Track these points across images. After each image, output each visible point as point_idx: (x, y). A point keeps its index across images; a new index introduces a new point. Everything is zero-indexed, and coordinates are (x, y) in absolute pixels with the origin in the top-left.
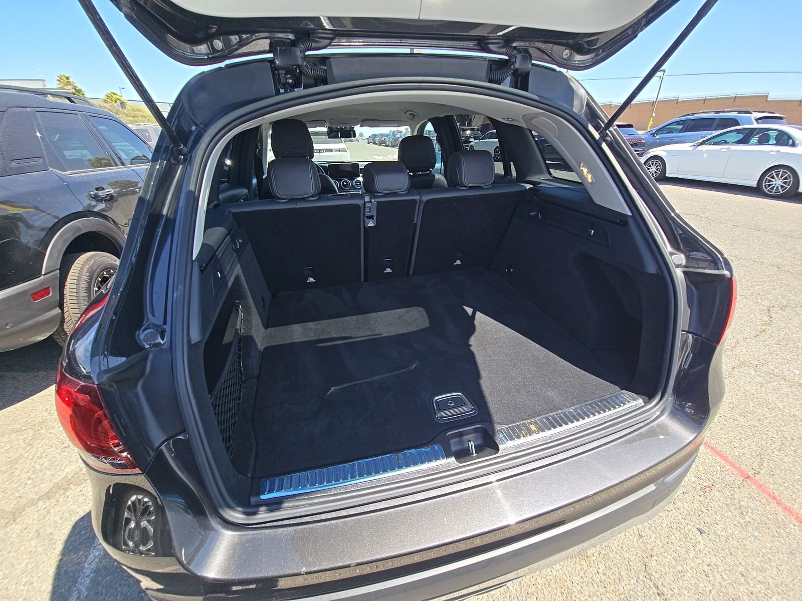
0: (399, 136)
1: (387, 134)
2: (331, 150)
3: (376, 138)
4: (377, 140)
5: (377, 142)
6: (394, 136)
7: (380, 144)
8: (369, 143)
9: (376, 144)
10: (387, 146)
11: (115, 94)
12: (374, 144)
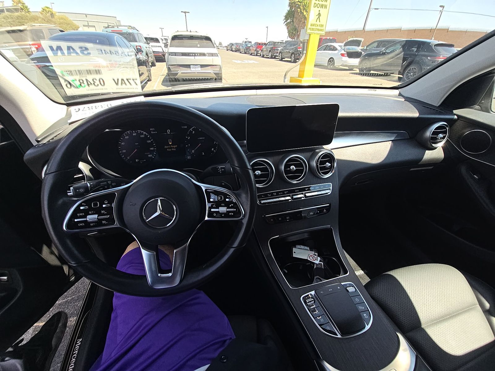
0: (250, 46)
1: (240, 44)
2: (204, 55)
3: (233, 47)
4: (234, 47)
5: (234, 50)
6: (247, 45)
7: (236, 51)
8: (227, 50)
9: (233, 51)
10: (241, 53)
11: (47, 8)
12: (231, 50)
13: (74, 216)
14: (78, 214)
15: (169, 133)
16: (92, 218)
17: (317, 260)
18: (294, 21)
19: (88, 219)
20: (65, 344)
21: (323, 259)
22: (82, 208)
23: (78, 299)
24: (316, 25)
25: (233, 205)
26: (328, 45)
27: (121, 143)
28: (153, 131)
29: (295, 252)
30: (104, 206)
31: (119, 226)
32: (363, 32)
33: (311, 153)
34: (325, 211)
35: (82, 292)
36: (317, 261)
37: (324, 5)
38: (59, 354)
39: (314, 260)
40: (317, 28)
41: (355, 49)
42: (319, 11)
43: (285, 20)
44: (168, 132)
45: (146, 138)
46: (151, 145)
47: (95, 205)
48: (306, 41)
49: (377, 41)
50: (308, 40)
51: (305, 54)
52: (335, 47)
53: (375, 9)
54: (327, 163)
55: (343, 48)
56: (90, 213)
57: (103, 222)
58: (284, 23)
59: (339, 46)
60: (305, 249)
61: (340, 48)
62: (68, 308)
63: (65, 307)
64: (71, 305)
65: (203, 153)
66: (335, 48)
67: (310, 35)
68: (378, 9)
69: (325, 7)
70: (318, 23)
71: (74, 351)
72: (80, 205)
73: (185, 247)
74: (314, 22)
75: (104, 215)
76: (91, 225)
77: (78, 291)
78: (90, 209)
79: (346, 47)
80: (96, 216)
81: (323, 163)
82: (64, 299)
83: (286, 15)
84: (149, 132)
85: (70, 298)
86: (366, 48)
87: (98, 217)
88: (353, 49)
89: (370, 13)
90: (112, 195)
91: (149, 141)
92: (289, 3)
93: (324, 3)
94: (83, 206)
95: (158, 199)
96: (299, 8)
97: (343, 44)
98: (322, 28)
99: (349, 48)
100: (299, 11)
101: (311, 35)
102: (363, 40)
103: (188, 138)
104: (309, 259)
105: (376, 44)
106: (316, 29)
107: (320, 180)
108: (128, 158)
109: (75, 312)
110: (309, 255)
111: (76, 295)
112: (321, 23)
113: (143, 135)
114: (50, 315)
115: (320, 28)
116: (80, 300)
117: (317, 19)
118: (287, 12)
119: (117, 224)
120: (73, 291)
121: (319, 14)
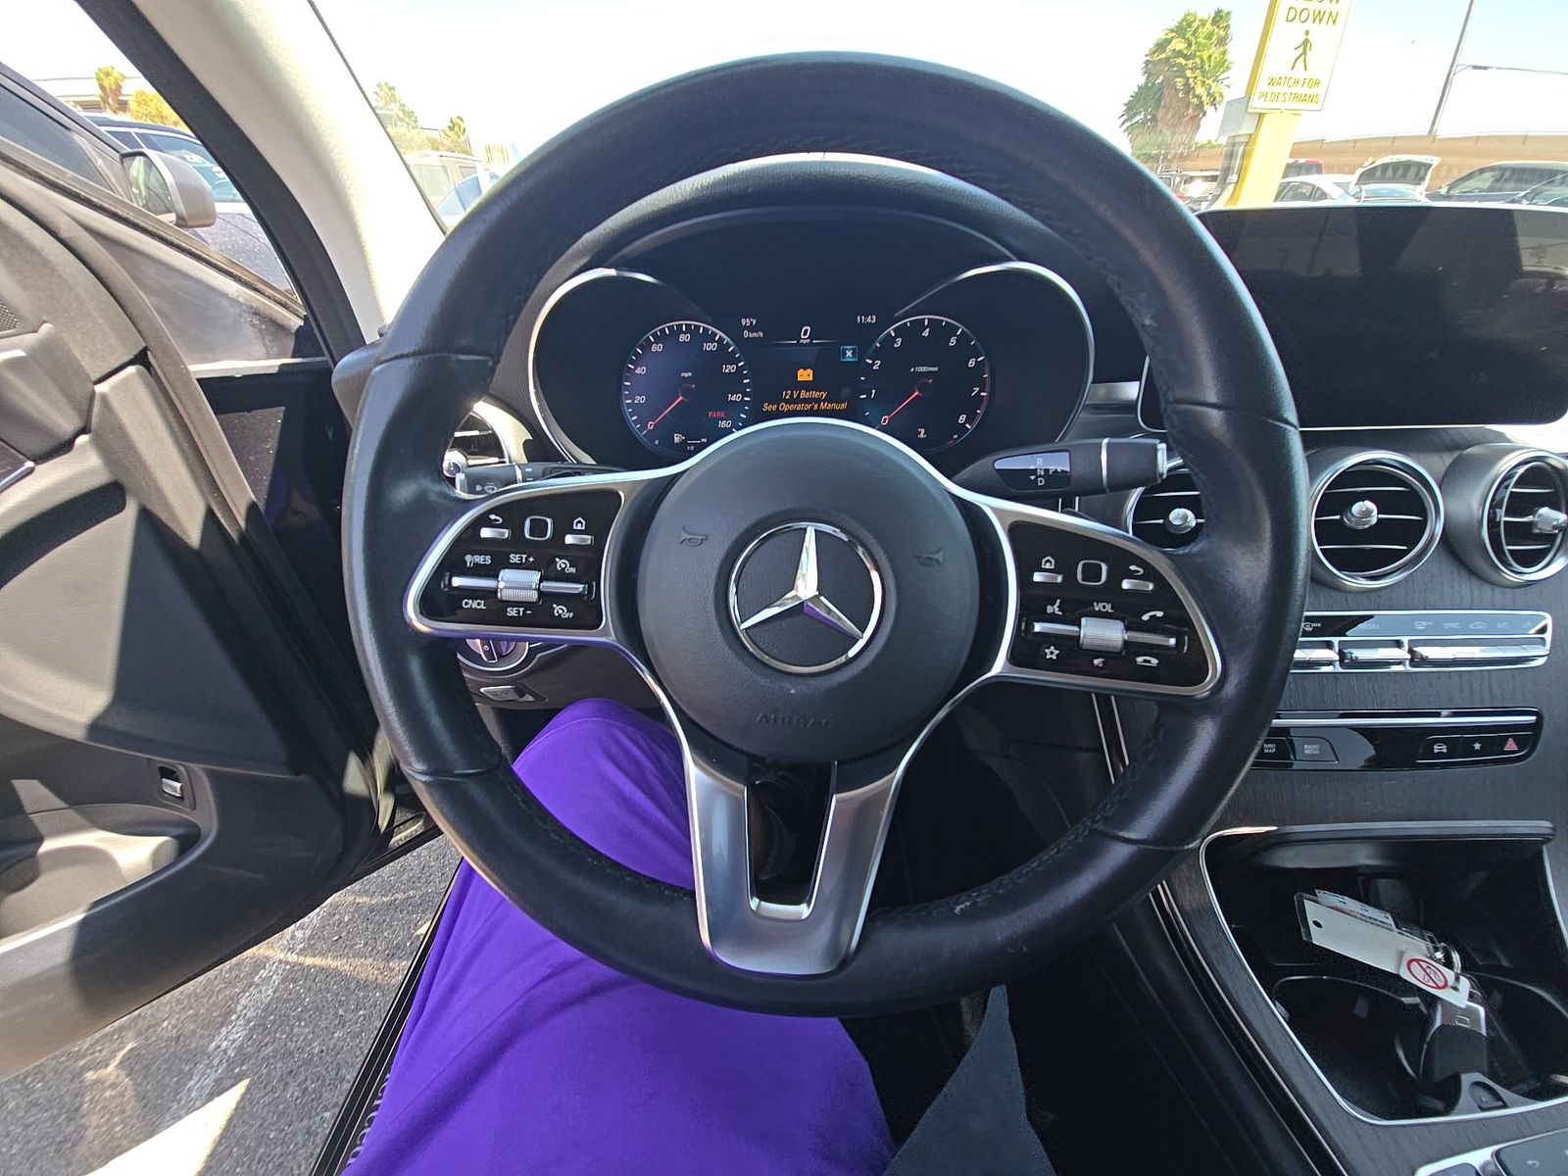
13: (451, 563)
14: (468, 558)
15: (805, 339)
16: (518, 583)
17: (1455, 989)
18: (1159, 118)
19: (501, 585)
20: (362, 1045)
21: (1484, 988)
22: (486, 533)
23: (421, 904)
24: (1292, 82)
25: (1160, 614)
26: (1290, 183)
27: (635, 369)
28: (751, 329)
29: (1317, 924)
30: (569, 539)
31: (611, 639)
32: (1429, 140)
33: (1448, 459)
34: (1511, 745)
35: (435, 883)
36: (1458, 993)
37: (1327, 15)
38: (338, 1073)
39: (1438, 987)
40: (1294, 90)
41: (1402, 196)
42: (1307, 33)
43: (1125, 117)
44: (805, 334)
45: (723, 355)
46: (734, 382)
47: (538, 528)
48: (1244, 139)
49: (1492, 169)
50: (1251, 135)
51: (1232, 186)
52: (1318, 189)
53: (1475, 67)
54: (1544, 511)
55: (1353, 189)
56: (514, 558)
57: (559, 610)
58: (1123, 123)
59: (1335, 183)
60: (1372, 921)
61: (1343, 191)
62: (391, 926)
63: (384, 921)
64: (403, 919)
65: (923, 431)
66: (1319, 192)
67: (1261, 116)
68: (1485, 68)
69: (1331, 21)
70: (1299, 72)
71: (375, 1097)
72: (483, 521)
73: (886, 790)
74: (1286, 72)
75: (563, 577)
76: (512, 612)
77: (427, 880)
78: (517, 542)
79: (1364, 187)
80: (534, 577)
81: (1521, 504)
82: (386, 895)
83: (1130, 102)
84: (735, 332)
85: (400, 896)
86: (1448, 191)
87: (541, 581)
88: (1391, 194)
89: (1456, 80)
90: (607, 498)
91: (730, 369)
92: (1147, 63)
93: (1326, 6)
94: (491, 524)
95: (805, 530)
96: (1179, 77)
97: (1355, 178)
98: (1313, 91)
99: (1375, 191)
100: (1180, 86)
101: (1266, 119)
102: (1435, 161)
103: (873, 364)
104: (1405, 975)
105: (1486, 181)
106: (1287, 97)
107: (1493, 590)
108: (651, 425)
109: (408, 944)
110: (1401, 954)
111: (419, 891)
112: (1308, 75)
113: (713, 341)
114: (340, 937)
115: (1305, 90)
116: (427, 909)
117: (1297, 59)
118: (1136, 90)
119: (607, 633)
120: (413, 876)
121: (1306, 42)
